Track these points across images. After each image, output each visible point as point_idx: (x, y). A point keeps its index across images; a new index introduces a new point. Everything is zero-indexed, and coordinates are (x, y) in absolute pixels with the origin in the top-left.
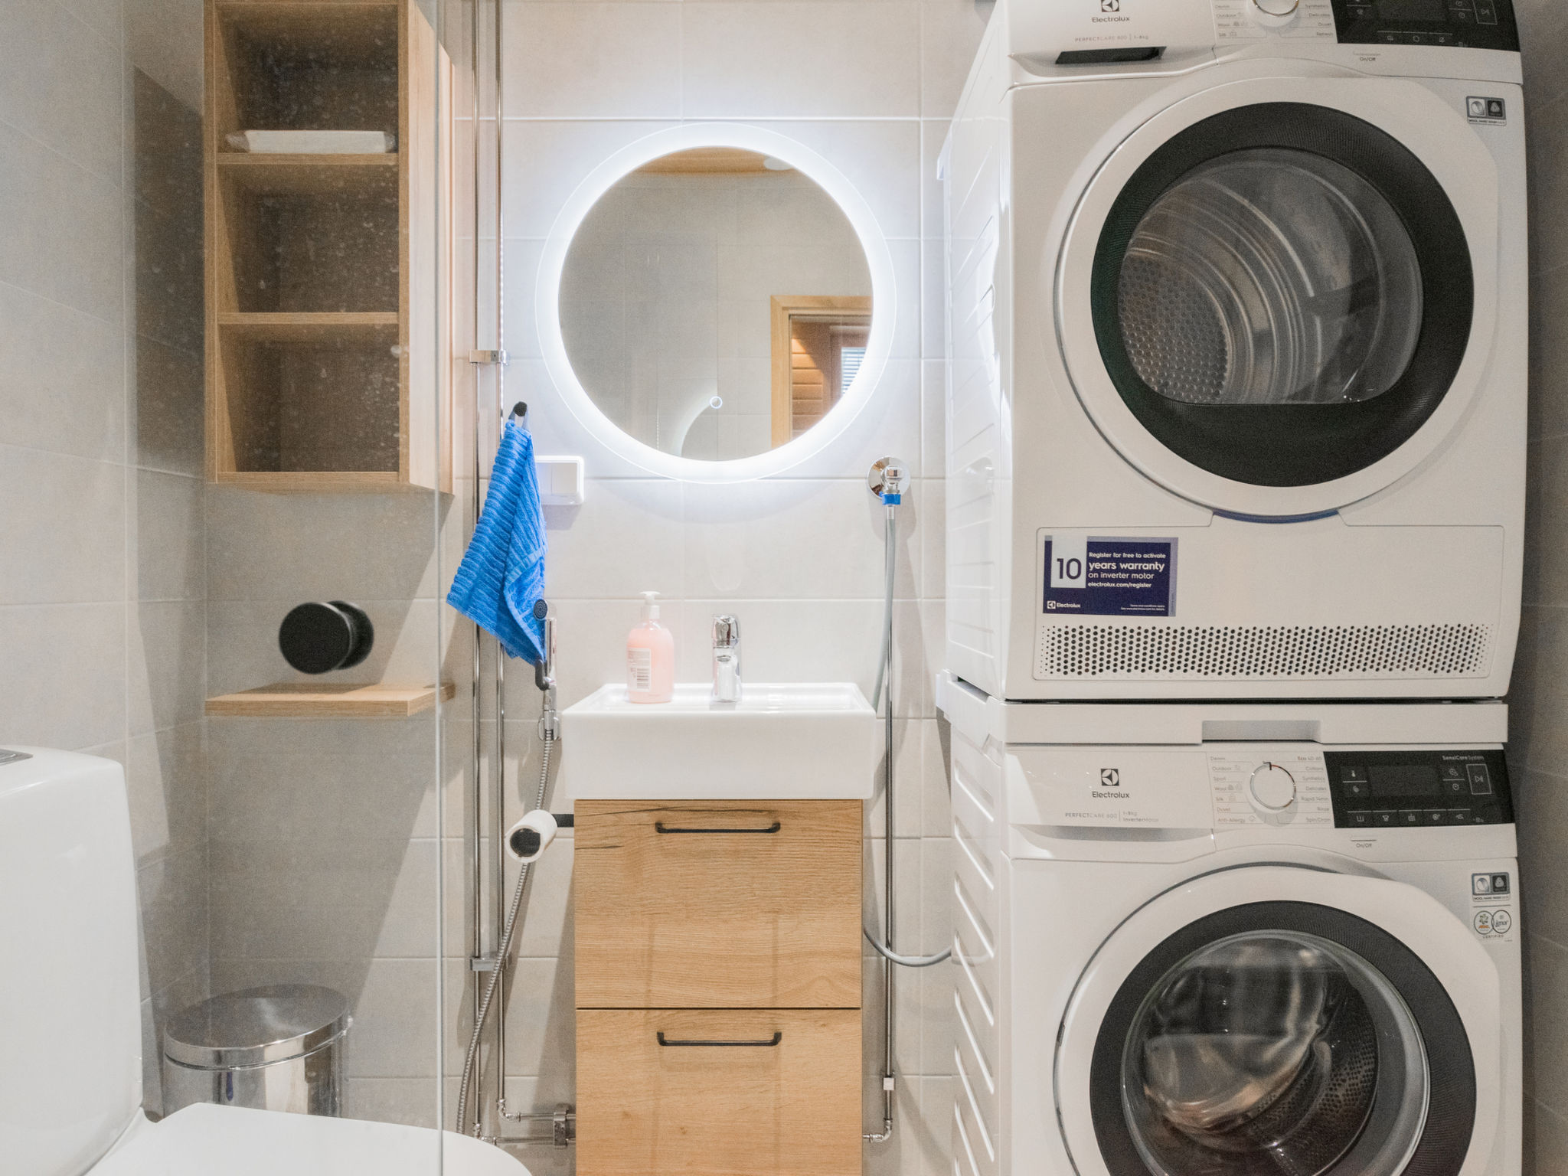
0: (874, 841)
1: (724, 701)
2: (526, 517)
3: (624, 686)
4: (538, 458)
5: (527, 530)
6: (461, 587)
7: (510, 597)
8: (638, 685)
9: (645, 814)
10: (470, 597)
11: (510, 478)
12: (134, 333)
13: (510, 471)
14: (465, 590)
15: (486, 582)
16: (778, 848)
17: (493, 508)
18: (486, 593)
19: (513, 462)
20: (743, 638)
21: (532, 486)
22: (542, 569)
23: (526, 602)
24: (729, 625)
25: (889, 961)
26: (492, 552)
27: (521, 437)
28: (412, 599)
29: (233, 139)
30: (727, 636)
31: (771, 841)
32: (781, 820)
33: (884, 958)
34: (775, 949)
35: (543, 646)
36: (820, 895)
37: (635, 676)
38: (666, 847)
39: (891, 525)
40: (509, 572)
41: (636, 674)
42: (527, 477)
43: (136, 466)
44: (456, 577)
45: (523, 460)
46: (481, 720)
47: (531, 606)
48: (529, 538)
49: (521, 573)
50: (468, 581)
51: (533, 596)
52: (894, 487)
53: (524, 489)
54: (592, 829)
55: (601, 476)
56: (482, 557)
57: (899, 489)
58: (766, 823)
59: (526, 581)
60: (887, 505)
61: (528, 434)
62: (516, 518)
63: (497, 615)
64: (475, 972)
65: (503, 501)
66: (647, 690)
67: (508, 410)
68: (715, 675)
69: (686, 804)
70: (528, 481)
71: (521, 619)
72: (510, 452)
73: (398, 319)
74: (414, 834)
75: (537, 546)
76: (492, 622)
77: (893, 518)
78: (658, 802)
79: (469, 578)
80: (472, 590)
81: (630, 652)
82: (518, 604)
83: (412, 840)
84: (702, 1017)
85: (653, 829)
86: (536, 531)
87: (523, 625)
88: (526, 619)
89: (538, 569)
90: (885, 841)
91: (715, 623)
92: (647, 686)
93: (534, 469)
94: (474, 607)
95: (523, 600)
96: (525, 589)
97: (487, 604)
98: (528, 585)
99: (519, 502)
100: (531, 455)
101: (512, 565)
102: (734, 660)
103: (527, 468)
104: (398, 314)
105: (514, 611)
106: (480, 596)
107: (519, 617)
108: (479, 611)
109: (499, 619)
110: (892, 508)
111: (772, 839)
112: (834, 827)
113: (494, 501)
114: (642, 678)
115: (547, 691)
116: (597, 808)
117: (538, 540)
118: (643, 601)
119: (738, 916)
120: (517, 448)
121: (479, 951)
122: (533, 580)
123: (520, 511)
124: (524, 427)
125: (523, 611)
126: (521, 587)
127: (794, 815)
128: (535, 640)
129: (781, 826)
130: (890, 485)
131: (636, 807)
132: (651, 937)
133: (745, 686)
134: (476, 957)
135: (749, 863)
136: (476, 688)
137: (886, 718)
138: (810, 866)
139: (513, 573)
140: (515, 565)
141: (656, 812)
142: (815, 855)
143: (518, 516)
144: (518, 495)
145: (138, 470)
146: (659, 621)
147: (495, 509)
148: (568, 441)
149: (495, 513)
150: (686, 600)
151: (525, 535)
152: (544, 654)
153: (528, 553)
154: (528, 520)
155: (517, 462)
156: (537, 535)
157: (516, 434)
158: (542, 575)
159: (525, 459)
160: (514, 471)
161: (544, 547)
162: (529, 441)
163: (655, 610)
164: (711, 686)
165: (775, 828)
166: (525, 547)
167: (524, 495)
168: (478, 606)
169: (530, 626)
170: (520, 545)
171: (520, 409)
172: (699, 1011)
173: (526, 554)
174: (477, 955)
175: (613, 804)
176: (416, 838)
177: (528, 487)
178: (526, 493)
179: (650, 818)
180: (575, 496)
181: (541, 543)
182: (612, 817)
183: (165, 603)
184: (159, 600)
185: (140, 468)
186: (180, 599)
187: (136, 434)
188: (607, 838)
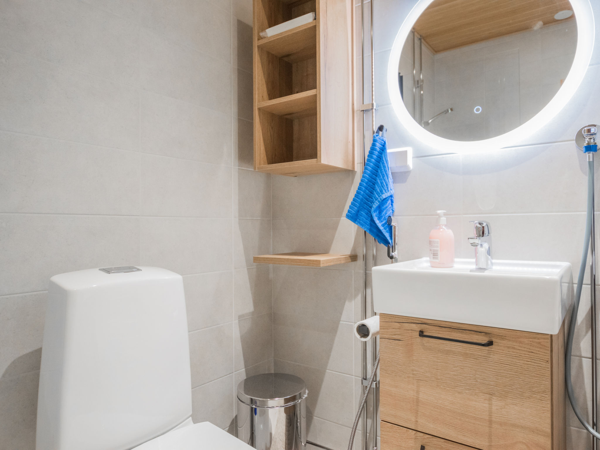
0: (583, 359)
1: (481, 269)
2: (382, 177)
3: (428, 259)
4: (389, 151)
5: (382, 183)
6: (352, 210)
7: (375, 216)
8: (433, 258)
9: (414, 325)
10: (357, 215)
11: (375, 160)
12: (237, 118)
13: (375, 157)
14: (353, 212)
15: (365, 209)
16: (491, 356)
17: (366, 174)
18: (365, 214)
19: (377, 152)
20: (492, 234)
21: (385, 162)
22: (392, 202)
23: (383, 217)
24: (483, 227)
25: (595, 438)
26: (367, 195)
27: (381, 141)
28: (341, 218)
29: (262, 34)
30: (482, 232)
31: (487, 351)
32: (494, 340)
33: (592, 436)
34: (490, 415)
35: (391, 239)
36: (520, 390)
37: (432, 254)
38: (425, 345)
39: (591, 165)
40: (373, 203)
41: (432, 252)
42: (383, 159)
43: (238, 168)
44: (350, 206)
45: (382, 151)
46: (367, 272)
47: (386, 219)
48: (383, 187)
49: (378, 203)
50: (355, 208)
51: (387, 214)
52: (592, 140)
53: (381, 164)
54: (387, 329)
55: (421, 156)
56: (361, 197)
57: (595, 142)
58: (484, 340)
59: (383, 208)
60: (587, 153)
61: (385, 139)
62: (377, 178)
63: (370, 224)
64: (364, 386)
65: (372, 171)
66: (437, 261)
67: (375, 129)
68: (476, 256)
69: (435, 322)
70: (383, 160)
71: (381, 225)
72: (374, 148)
73: (317, 92)
74: (342, 319)
75: (387, 191)
76: (368, 227)
77: (591, 160)
78: (421, 320)
79: (356, 206)
80: (358, 211)
81: (430, 241)
82: (379, 218)
83: (341, 322)
84: (445, 444)
85: (418, 333)
86: (386, 184)
87: (381, 228)
88: (383, 225)
89: (390, 201)
90: (591, 360)
91: (475, 226)
92: (437, 258)
93: (387, 155)
94: (360, 220)
95: (382, 216)
96: (382, 211)
97: (366, 219)
98: (384, 209)
99: (379, 171)
100: (385, 149)
101: (375, 200)
102: (486, 246)
103: (383, 155)
104: (317, 90)
105: (377, 222)
106: (362, 215)
107: (379, 224)
108: (361, 221)
109: (371, 225)
110: (591, 155)
111: (488, 350)
112: (530, 349)
113: (367, 171)
114: (435, 255)
115: (393, 259)
116: (390, 318)
117: (387, 188)
118: (438, 216)
119: (467, 391)
120: (378, 146)
121: (366, 376)
122: (387, 207)
123: (379, 174)
124: (382, 136)
125: (382, 222)
126: (380, 209)
127: (502, 337)
128: (387, 235)
129: (493, 343)
130: (588, 140)
131: (410, 321)
132: (418, 392)
133: (494, 261)
134: (364, 379)
135: (474, 362)
136: (365, 258)
137: (591, 284)
138: (513, 371)
139: (375, 203)
140: (376, 200)
141: (420, 325)
142: (517, 364)
143: (378, 177)
144: (378, 167)
145: (238, 169)
146: (446, 226)
147: (367, 174)
148: (404, 140)
149: (367, 176)
150: (464, 216)
151: (381, 185)
152: (392, 242)
153: (382, 194)
154: (383, 179)
155: (379, 152)
156: (387, 185)
157: (378, 139)
158: (392, 205)
159: (383, 151)
160: (377, 156)
161: (391, 191)
162: (385, 142)
163: (443, 220)
164: (474, 260)
165: (490, 343)
166: (381, 191)
167: (381, 167)
168: (361, 219)
169: (385, 229)
170: (378, 190)
171: (381, 128)
172: (444, 440)
173: (381, 194)
174: (365, 378)
175: (397, 317)
176: (342, 321)
177: (383, 163)
178: (382, 166)
179: (418, 328)
180: (407, 166)
181: (389, 189)
182: (398, 324)
183: (252, 219)
184: (248, 218)
185: (239, 168)
186: (259, 218)
187: (237, 155)
188: (395, 335)
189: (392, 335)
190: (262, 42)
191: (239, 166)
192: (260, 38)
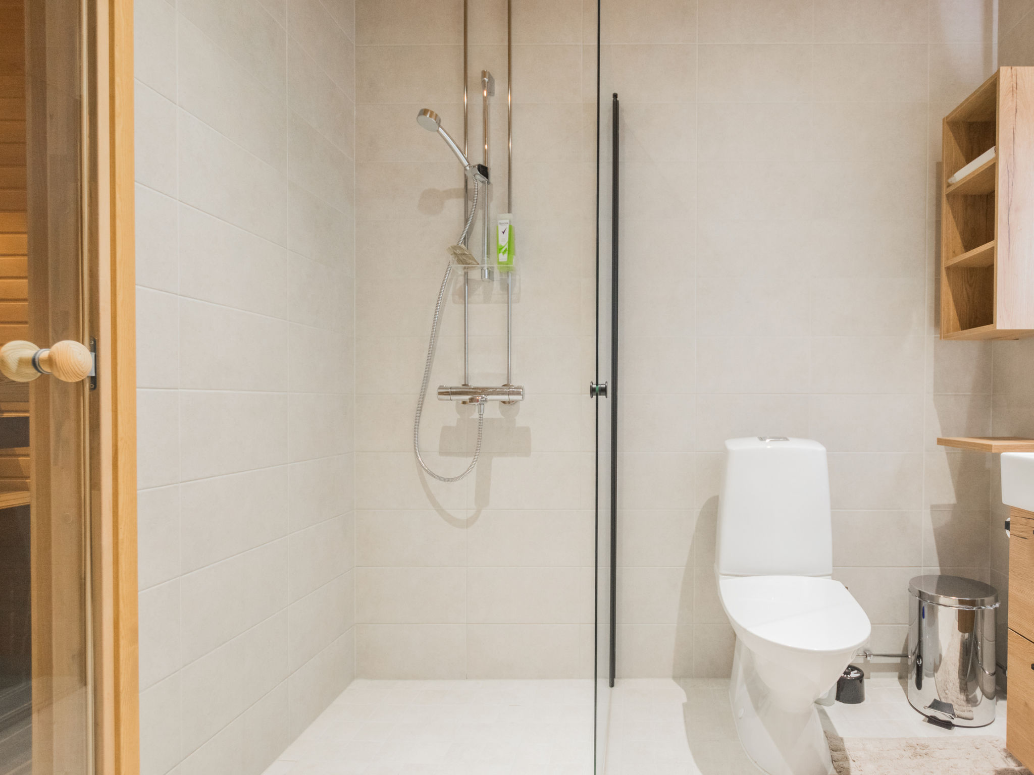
54: (1016, 525)
116: (1018, 513)
182: (1024, 520)
183: (955, 395)
184: (950, 394)
185: (936, 336)
186: (970, 394)
187: (933, 322)
188: (1022, 532)
189: (1020, 532)
190: (952, 189)
191: (935, 334)
192: (949, 185)
